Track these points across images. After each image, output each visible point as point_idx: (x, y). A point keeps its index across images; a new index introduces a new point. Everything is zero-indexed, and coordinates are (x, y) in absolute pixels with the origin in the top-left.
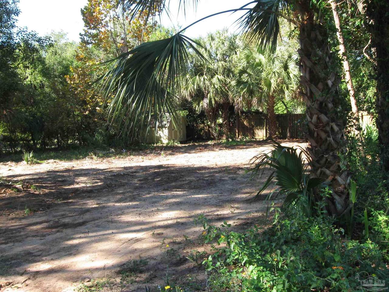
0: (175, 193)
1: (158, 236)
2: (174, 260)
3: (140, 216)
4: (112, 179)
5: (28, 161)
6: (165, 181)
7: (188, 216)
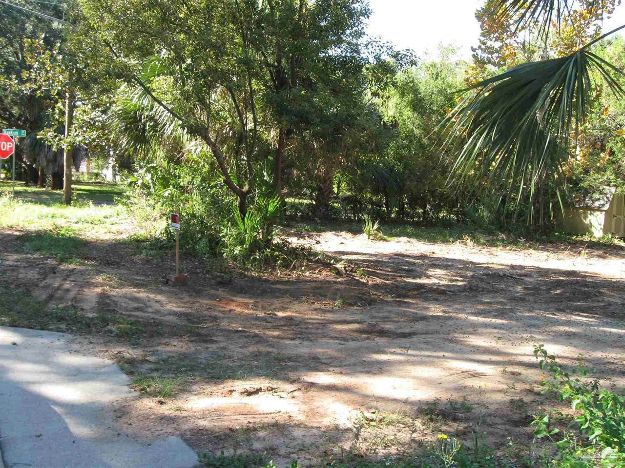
0: (574, 318)
1: (511, 376)
2: (516, 417)
3: (499, 341)
4: (482, 280)
5: (369, 235)
6: (568, 297)
7: (576, 356)
